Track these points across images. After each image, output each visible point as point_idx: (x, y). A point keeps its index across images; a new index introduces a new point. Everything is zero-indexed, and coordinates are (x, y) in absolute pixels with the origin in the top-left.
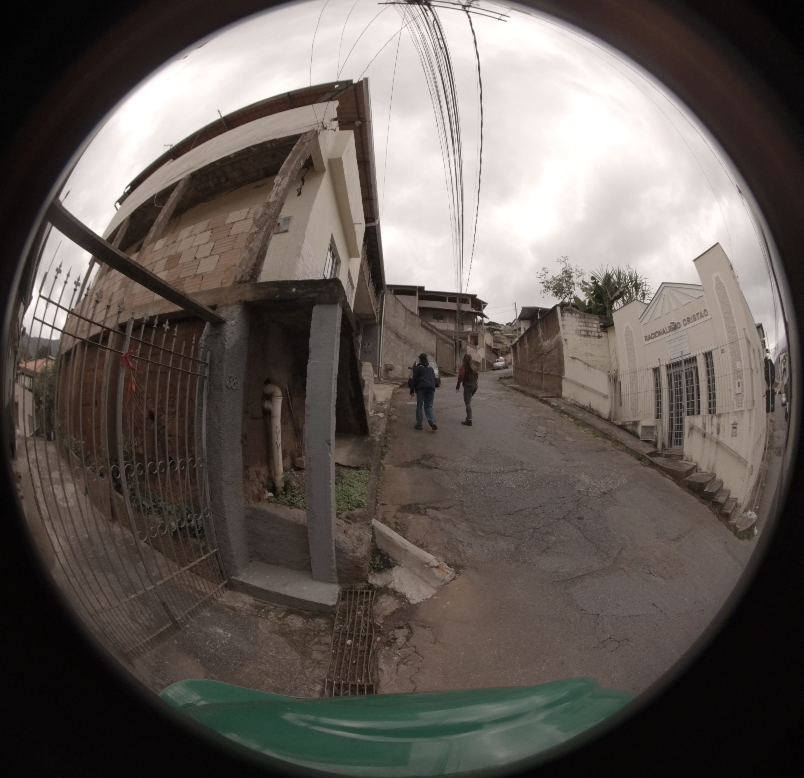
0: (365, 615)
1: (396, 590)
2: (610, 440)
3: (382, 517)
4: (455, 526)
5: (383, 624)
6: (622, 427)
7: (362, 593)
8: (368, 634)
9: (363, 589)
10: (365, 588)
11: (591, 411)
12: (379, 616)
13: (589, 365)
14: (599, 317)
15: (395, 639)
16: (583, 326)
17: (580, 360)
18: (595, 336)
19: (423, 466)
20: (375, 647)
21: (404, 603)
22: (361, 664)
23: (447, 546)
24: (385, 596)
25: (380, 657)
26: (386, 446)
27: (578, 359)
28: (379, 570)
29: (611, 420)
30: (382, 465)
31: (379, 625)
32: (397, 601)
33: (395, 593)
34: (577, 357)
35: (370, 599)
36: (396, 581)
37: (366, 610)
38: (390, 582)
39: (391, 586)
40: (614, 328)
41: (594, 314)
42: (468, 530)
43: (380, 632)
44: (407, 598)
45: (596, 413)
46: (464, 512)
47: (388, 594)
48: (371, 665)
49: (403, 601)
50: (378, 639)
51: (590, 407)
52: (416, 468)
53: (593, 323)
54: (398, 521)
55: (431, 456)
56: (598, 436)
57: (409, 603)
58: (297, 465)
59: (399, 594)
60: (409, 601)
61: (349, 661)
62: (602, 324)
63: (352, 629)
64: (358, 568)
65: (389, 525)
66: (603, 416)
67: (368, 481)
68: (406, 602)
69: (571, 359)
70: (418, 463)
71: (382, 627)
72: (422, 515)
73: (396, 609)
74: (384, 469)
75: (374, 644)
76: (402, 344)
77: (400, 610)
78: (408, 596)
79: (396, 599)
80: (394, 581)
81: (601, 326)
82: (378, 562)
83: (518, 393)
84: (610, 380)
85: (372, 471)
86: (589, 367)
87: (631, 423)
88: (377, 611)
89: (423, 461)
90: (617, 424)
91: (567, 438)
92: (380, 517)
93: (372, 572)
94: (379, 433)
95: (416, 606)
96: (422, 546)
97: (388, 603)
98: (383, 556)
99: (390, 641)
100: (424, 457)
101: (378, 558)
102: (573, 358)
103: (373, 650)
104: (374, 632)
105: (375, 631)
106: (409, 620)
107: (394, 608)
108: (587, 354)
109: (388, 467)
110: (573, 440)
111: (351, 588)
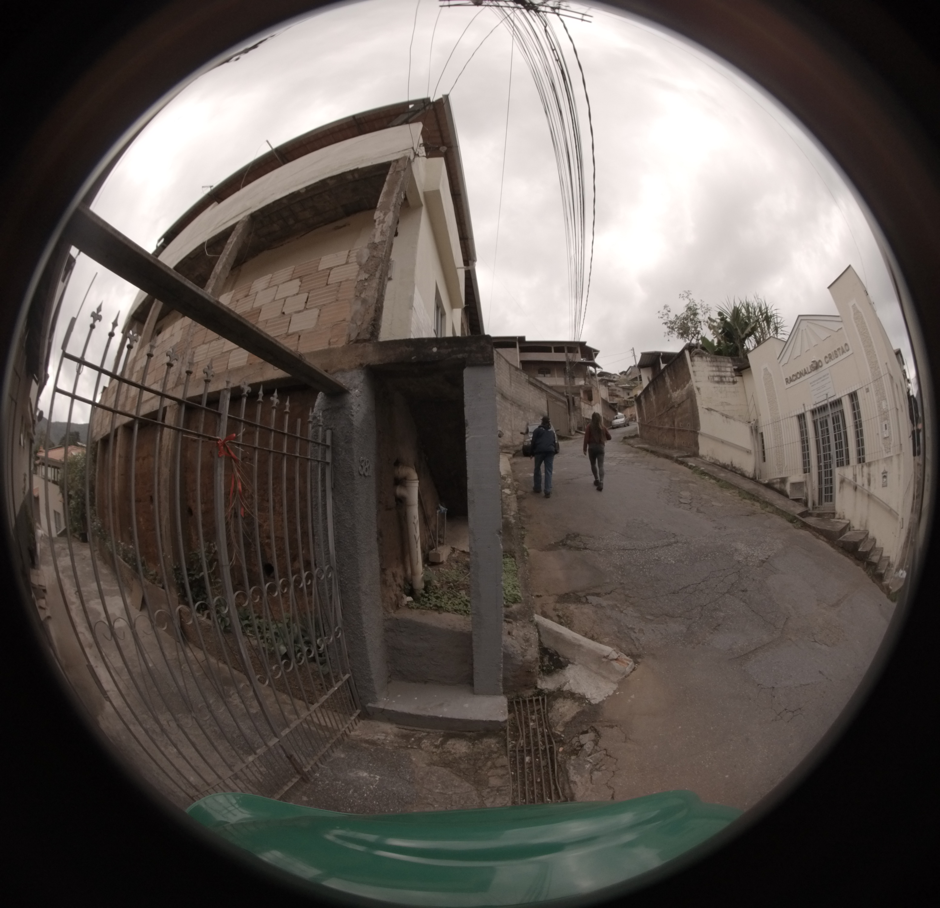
0: (541, 725)
1: (573, 691)
2: (758, 501)
3: (541, 611)
4: (622, 612)
5: (563, 732)
6: (769, 486)
7: (531, 701)
8: (548, 747)
9: (531, 696)
10: (534, 695)
11: (734, 470)
12: (558, 723)
13: (727, 417)
14: (732, 359)
15: (582, 746)
16: (716, 371)
17: (717, 411)
18: (729, 382)
19: (570, 547)
20: (559, 759)
21: (584, 705)
22: (548, 781)
23: (618, 635)
24: (560, 700)
25: (570, 768)
26: (523, 528)
27: (714, 410)
28: (548, 672)
29: (756, 479)
30: (526, 550)
31: (559, 733)
32: (577, 703)
33: (572, 695)
34: (713, 408)
35: (541, 706)
36: (571, 681)
37: (540, 719)
38: (565, 684)
39: (565, 688)
40: (750, 370)
41: (725, 356)
42: (636, 615)
43: (561, 741)
44: (587, 699)
45: (739, 472)
46: (627, 596)
47: (565, 698)
48: (561, 780)
49: (583, 703)
50: (561, 749)
51: (732, 465)
52: (564, 551)
53: (726, 367)
54: (560, 613)
55: (577, 535)
56: (745, 498)
57: (590, 704)
58: (431, 559)
59: (577, 695)
60: (589, 702)
61: (533, 781)
62: (736, 367)
63: (528, 744)
64: (529, 673)
65: (551, 619)
66: (747, 475)
67: (517, 571)
68: (586, 704)
69: (706, 411)
70: (563, 544)
71: (563, 736)
72: (584, 603)
73: (577, 713)
74: (528, 555)
75: (557, 756)
76: (509, 406)
77: (581, 713)
78: (588, 696)
79: (575, 702)
80: (569, 682)
81: (734, 369)
82: (547, 663)
83: (649, 454)
84: (752, 432)
85: (517, 558)
86: (728, 419)
87: (779, 480)
88: (554, 718)
89: (569, 542)
90: (763, 482)
91: (713, 503)
92: (540, 611)
93: (541, 675)
94: (512, 513)
95: (598, 706)
96: (592, 638)
97: (567, 707)
98: (551, 656)
99: (575, 749)
100: (568, 537)
101: (546, 659)
102: (708, 409)
103: (558, 762)
104: (554, 743)
105: (556, 742)
106: (593, 722)
107: (575, 712)
108: (722, 404)
109: (531, 551)
110: (720, 505)
111: (518, 697)
